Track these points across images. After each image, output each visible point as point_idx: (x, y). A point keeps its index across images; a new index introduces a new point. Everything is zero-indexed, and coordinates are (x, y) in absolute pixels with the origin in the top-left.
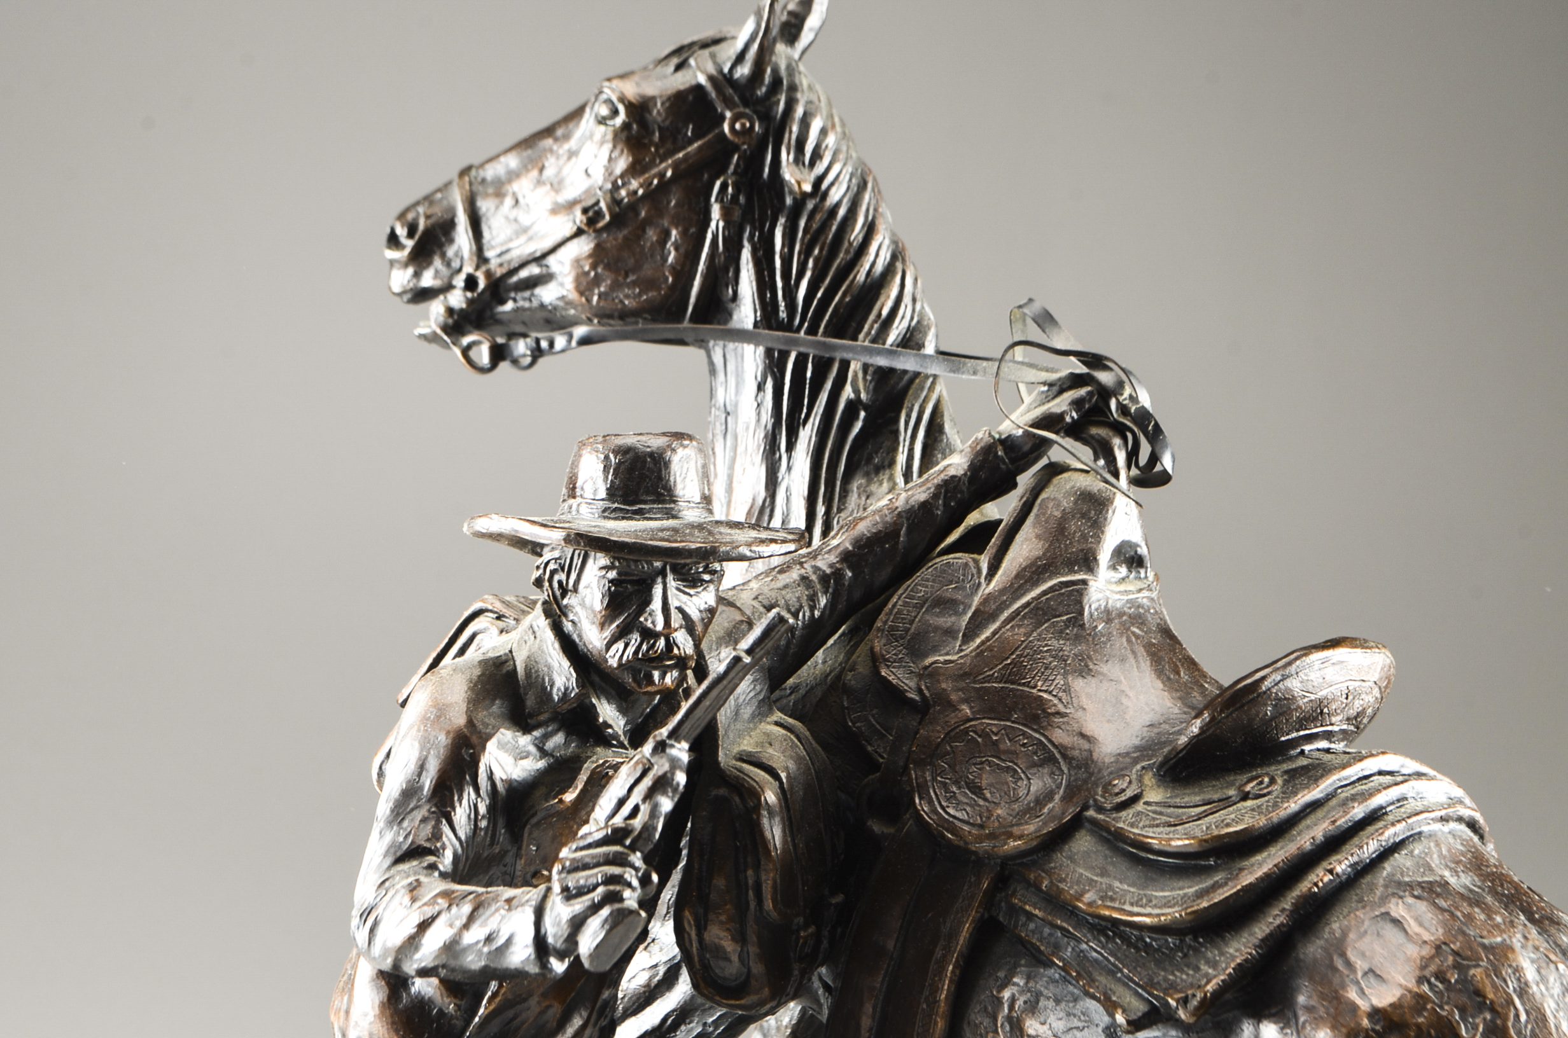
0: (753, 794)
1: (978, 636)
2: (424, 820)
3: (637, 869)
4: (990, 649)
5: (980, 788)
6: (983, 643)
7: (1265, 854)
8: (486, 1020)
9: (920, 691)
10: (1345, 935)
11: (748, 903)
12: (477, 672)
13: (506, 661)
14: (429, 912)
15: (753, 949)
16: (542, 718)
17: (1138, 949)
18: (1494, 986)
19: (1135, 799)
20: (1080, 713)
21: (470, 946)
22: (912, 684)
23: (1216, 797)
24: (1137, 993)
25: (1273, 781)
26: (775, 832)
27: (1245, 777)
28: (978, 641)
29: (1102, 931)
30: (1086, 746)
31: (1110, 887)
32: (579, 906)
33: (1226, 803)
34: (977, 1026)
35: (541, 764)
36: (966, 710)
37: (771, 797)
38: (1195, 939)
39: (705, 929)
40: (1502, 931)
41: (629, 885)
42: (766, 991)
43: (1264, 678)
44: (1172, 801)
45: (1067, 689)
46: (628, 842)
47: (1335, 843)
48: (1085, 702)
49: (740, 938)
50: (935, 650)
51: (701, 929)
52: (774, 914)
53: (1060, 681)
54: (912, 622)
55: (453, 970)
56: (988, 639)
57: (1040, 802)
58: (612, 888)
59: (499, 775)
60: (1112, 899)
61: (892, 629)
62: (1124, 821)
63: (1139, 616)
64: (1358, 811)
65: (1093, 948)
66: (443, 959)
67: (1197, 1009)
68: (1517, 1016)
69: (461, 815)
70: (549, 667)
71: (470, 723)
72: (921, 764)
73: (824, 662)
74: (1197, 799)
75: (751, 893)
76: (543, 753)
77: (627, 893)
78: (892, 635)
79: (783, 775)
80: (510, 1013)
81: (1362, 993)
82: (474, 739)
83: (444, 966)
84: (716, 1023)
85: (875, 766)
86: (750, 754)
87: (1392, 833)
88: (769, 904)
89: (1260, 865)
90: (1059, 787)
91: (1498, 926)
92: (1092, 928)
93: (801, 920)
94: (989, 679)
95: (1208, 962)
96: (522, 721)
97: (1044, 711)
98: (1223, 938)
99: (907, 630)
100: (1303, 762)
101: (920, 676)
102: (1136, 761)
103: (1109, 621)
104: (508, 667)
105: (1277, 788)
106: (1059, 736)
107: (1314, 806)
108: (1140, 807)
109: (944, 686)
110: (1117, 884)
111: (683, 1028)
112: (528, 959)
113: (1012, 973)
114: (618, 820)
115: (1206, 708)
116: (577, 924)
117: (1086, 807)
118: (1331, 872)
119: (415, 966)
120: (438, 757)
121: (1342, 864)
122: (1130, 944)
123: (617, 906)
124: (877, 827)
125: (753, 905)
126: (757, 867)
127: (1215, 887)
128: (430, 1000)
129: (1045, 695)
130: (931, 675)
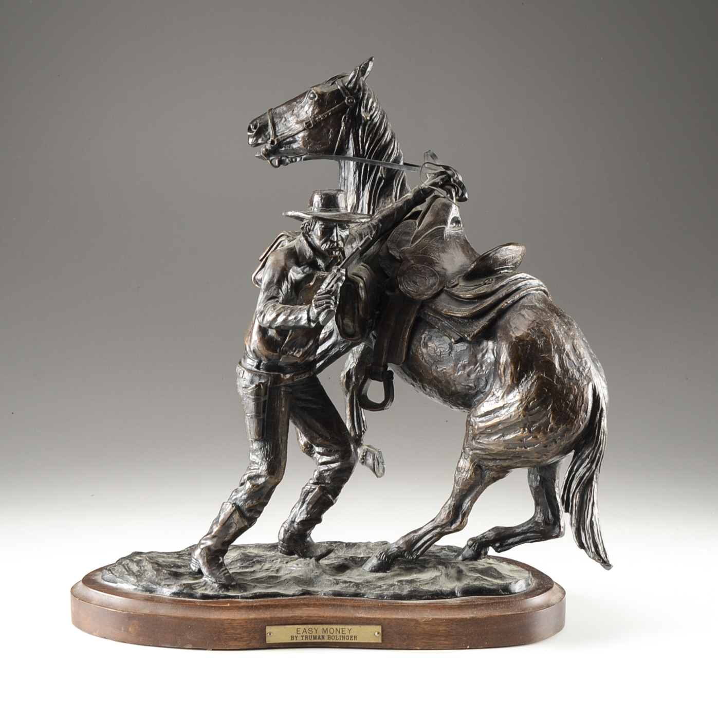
0: (357, 284)
1: (415, 242)
2: (275, 289)
3: (333, 300)
4: (419, 245)
5: (416, 282)
6: (417, 244)
7: (490, 298)
8: (288, 342)
9: (400, 257)
10: (510, 318)
11: (355, 312)
12: (286, 251)
13: (293, 249)
14: (279, 312)
15: (357, 325)
16: (304, 263)
17: (457, 323)
18: (547, 331)
19: (457, 285)
20: (443, 263)
21: (290, 320)
22: (398, 255)
23: (478, 284)
24: (457, 334)
25: (492, 280)
26: (362, 293)
27: (485, 279)
28: (416, 243)
29: (448, 319)
30: (444, 271)
31: (450, 307)
32: (319, 309)
33: (480, 285)
34: (415, 345)
35: (303, 276)
36: (412, 262)
37: (361, 284)
38: (472, 320)
39: (344, 319)
40: (550, 318)
41: (332, 304)
42: (360, 336)
43: (490, 253)
44: (468, 285)
45: (439, 256)
46: (331, 294)
47: (508, 296)
48: (444, 259)
49: (353, 322)
50: (404, 246)
51: (343, 319)
52: (362, 315)
53: (437, 254)
54: (398, 238)
56: (418, 243)
57: (432, 286)
58: (327, 305)
59: (293, 278)
60: (451, 310)
61: (392, 240)
62: (454, 291)
63: (459, 237)
64: (514, 288)
65: (446, 323)
67: (472, 337)
68: (552, 338)
69: (284, 288)
70: (305, 250)
71: (286, 264)
72: (400, 276)
73: (373, 249)
74: (473, 285)
75: (356, 310)
76: (304, 273)
77: (331, 306)
78: (392, 242)
79: (365, 279)
81: (513, 333)
82: (287, 269)
83: (283, 326)
84: (343, 348)
85: (388, 277)
86: (356, 273)
87: (523, 293)
88: (361, 313)
89: (489, 301)
90: (437, 282)
91: (548, 316)
92: (446, 318)
93: (369, 317)
94: (418, 254)
95: (475, 326)
96: (298, 264)
97: (433, 262)
98: (479, 320)
99: (396, 241)
100: (500, 275)
101: (400, 253)
102: (457, 275)
103: (450, 238)
104: (294, 250)
105: (493, 282)
106: (437, 269)
107: (503, 286)
108: (458, 287)
109: (406, 255)
110: (452, 306)
111: (333, 349)
112: (305, 323)
113: (425, 331)
114: (328, 288)
115: (475, 261)
116: (319, 314)
117: (444, 287)
118: (507, 303)
120: (278, 273)
121: (509, 301)
122: (455, 322)
123: (329, 309)
124: (388, 293)
125: (357, 313)
126: (358, 303)
127: (477, 307)
128: (273, 337)
129: (433, 258)
130: (403, 253)
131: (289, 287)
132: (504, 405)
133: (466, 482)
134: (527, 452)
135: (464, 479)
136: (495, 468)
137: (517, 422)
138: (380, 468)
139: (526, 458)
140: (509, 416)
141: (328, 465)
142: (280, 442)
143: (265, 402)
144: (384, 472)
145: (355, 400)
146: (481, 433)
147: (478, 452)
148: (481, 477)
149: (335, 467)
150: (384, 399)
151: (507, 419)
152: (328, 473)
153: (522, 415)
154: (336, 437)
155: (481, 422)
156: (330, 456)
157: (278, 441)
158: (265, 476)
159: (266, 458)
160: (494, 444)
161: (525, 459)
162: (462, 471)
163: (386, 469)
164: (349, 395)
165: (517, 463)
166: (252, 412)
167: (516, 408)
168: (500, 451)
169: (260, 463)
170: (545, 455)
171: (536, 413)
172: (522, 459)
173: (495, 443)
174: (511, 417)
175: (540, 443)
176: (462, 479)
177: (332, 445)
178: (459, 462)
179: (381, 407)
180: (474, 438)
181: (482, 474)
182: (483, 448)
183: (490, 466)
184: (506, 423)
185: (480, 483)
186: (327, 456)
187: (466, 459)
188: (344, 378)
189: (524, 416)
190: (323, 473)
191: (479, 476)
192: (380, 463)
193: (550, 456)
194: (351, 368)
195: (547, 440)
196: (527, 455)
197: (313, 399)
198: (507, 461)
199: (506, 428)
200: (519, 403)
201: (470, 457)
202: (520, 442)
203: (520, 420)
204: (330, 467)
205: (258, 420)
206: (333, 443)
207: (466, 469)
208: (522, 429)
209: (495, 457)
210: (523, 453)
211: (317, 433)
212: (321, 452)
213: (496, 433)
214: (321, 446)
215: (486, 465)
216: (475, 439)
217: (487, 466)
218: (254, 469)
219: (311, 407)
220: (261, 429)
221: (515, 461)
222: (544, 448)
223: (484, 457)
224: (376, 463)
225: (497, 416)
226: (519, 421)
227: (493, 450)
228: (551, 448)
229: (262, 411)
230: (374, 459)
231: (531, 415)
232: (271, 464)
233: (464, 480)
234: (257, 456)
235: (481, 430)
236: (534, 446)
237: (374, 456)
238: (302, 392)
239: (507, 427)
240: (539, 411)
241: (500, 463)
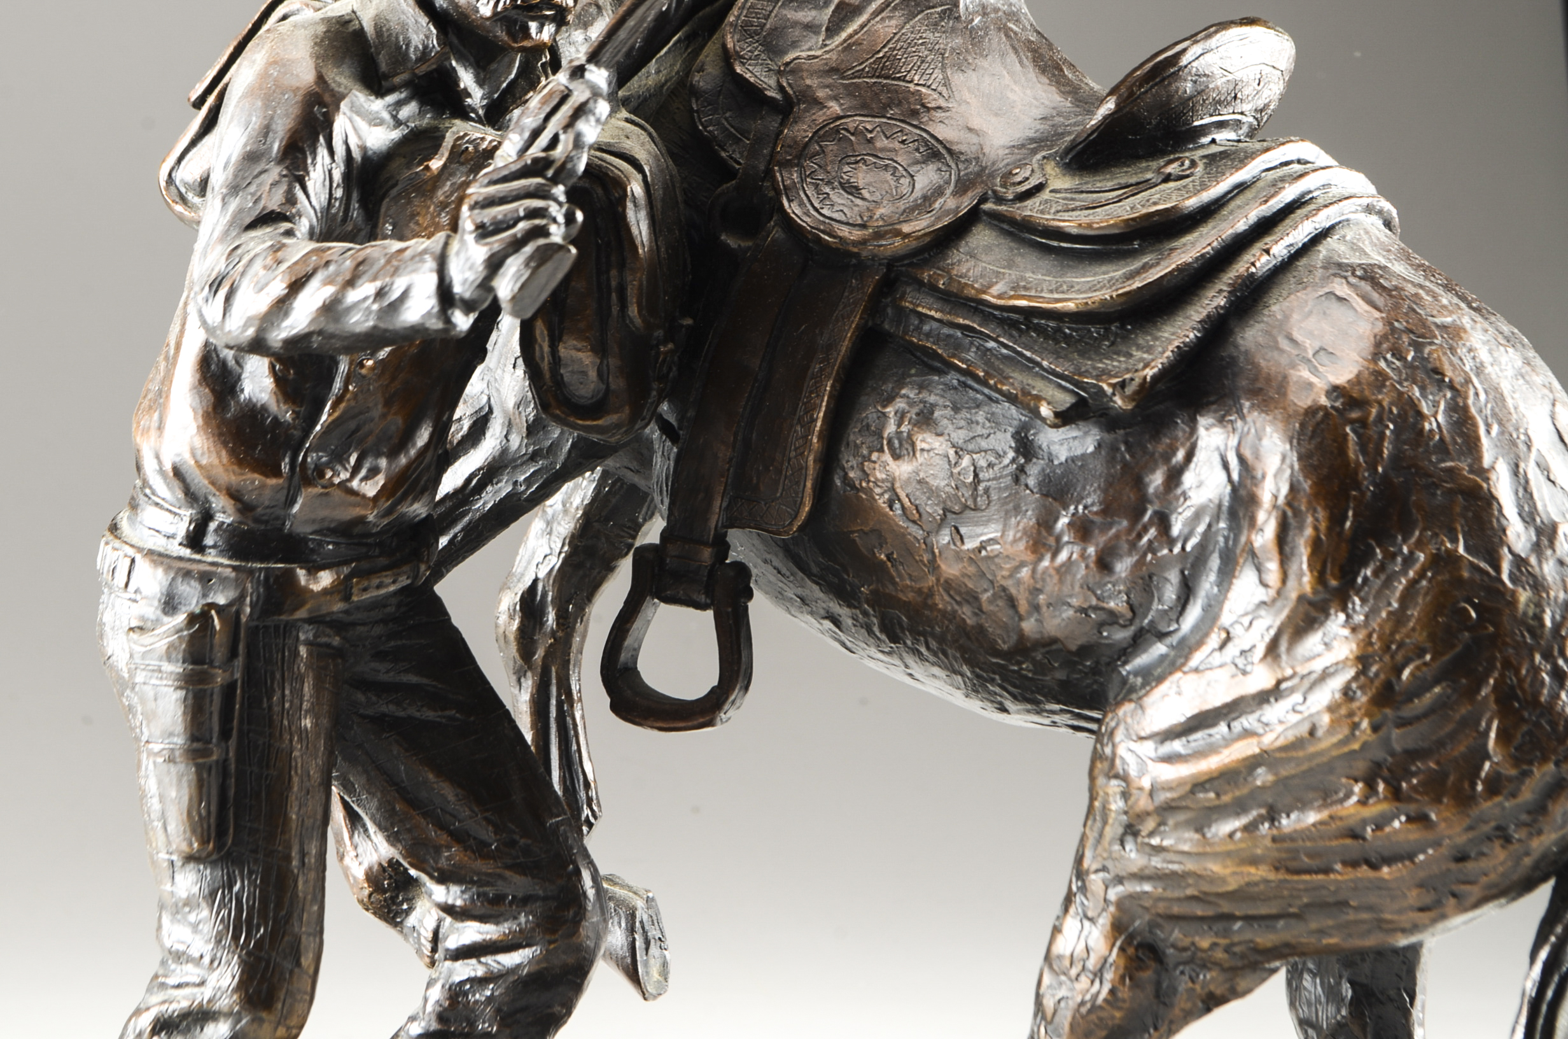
0: (618, 186)
1: (842, 29)
2: (275, 184)
3: (560, 204)
4: (856, 43)
5: (857, 188)
6: (851, 36)
7: (1196, 234)
8: (328, 429)
9: (781, 89)
10: (1287, 317)
11: (610, 308)
12: (322, 29)
13: (350, 21)
14: (301, 271)
15: (613, 362)
16: (397, 80)
17: (1057, 342)
18: (1452, 364)
19: (1039, 188)
20: (963, 107)
21: (356, 305)
22: (772, 82)
23: (1133, 180)
24: (1060, 386)
25: (1193, 164)
26: (639, 224)
27: (1162, 162)
28: (844, 35)
29: (1014, 324)
30: (974, 139)
31: (1023, 278)
32: (497, 242)
33: (1143, 186)
34: (857, 447)
35: (396, 135)
36: (835, 108)
37: (636, 188)
38: (1123, 327)
39: (560, 340)
40: (1451, 313)
41: (554, 220)
42: (627, 410)
43: (1184, 50)
44: (1084, 188)
45: (946, 83)
46: (550, 173)
47: (1266, 226)
48: (967, 95)
49: (600, 349)
50: (794, 45)
51: (555, 341)
52: (638, 321)
53: (938, 75)
54: (767, 17)
55: (332, 336)
56: (856, 32)
57: (928, 198)
58: (537, 222)
59: (353, 143)
60: (1025, 288)
61: (748, 24)
62: (1031, 209)
63: (1014, 14)
64: (1289, 194)
65: (999, 343)
66: (322, 324)
67: (1136, 393)
68: (1477, 394)
69: (316, 179)
70: (404, 26)
71: (320, 79)
72: (786, 165)
73: (658, 72)
74: (1109, 185)
75: (614, 295)
76: (398, 123)
77: (553, 228)
78: (746, 31)
79: (647, 169)
80: (352, 425)
81: (1314, 371)
82: (327, 98)
83: (320, 333)
84: (529, 481)
85: (731, 174)
86: (609, 144)
87: (1323, 220)
88: (633, 311)
89: (1193, 244)
90: (948, 182)
91: (1444, 307)
92: (1002, 322)
93: (659, 333)
94: (860, 74)
95: (1139, 348)
96: (376, 85)
97: (923, 105)
98: (1154, 323)
99: (763, 26)
100: (1214, 149)
101: (779, 73)
102: (1034, 152)
103: (985, 14)
104: (355, 25)
105: (1199, 169)
106: (942, 132)
107: (1241, 188)
108: (1045, 195)
109: (808, 82)
110: (1028, 275)
111: (489, 488)
112: (429, 313)
113: (901, 384)
114: (535, 151)
116: (494, 265)
117: (983, 199)
118: (1267, 252)
119: (283, 335)
120: (288, 114)
121: (1280, 246)
122: (1047, 337)
123: (541, 241)
124: (732, 242)
125: (615, 310)
126: (622, 266)
127: (1145, 268)
128: (264, 408)
129: (924, 90)
130: (792, 72)
131: (337, 175)
132: (1279, 683)
133: (1093, 1017)
134: (1381, 886)
135: (1083, 1003)
136: (1219, 955)
137: (1339, 757)
138: (652, 961)
139: (1370, 908)
140: (1304, 730)
141: (489, 960)
142: (295, 863)
143: (229, 690)
144: (666, 980)
145: (553, 702)
146: (1168, 808)
147: (1147, 887)
148: (1157, 995)
149: (519, 966)
150: (716, 683)
151: (1297, 744)
152: (488, 993)
153: (1365, 724)
154: (522, 841)
155: (1169, 759)
156: (497, 923)
157: (288, 858)
158: (229, 1014)
159: (236, 938)
160: (1228, 854)
161: (1365, 916)
162: (1074, 972)
163: (672, 968)
164: (529, 683)
165: (1322, 932)
166: (171, 734)
167: (1338, 696)
168: (1256, 884)
169: (206, 960)
170: (1454, 895)
171: (1425, 715)
172: (1351, 916)
173: (1231, 847)
174: (1312, 732)
175: (1437, 844)
176: (1072, 1004)
177: (508, 873)
178: (1056, 930)
179: (703, 713)
180: (1131, 830)
181: (1158, 984)
182: (1174, 874)
183: (1199, 949)
184: (1289, 760)
185: (1149, 1021)
186: (483, 919)
187: (1091, 920)
188: (512, 617)
189: (1375, 728)
190: (466, 994)
191: (1150, 989)
192: (652, 942)
193: (1473, 899)
194: (541, 575)
195: (1470, 828)
196: (1372, 899)
197: (425, 681)
198: (1281, 923)
199: (1282, 783)
200: (1350, 673)
201: (1112, 909)
202: (1348, 841)
203: (1356, 746)
204: (495, 967)
205: (199, 769)
206: (508, 867)
207: (1091, 964)
208: (1358, 788)
209: (1226, 907)
210: (1356, 887)
211: (441, 826)
212: (459, 903)
213: (1239, 807)
214: (458, 881)
215: (1180, 944)
216: (1136, 834)
217: (1185, 949)
218: (179, 986)
219: (418, 715)
220: (213, 808)
221: (1313, 925)
222: (1453, 866)
223: (1176, 909)
224: (639, 944)
225: (1247, 733)
226: (1354, 752)
227: (1223, 880)
228: (1484, 863)
229: (216, 728)
230: (631, 930)
231: (1402, 723)
232: (259, 959)
233: (1084, 1010)
234: (195, 927)
235: (1169, 795)
236: (1411, 857)
237: (633, 916)
238: (380, 656)
239: (1293, 777)
240: (1440, 708)
241: (1248, 935)
